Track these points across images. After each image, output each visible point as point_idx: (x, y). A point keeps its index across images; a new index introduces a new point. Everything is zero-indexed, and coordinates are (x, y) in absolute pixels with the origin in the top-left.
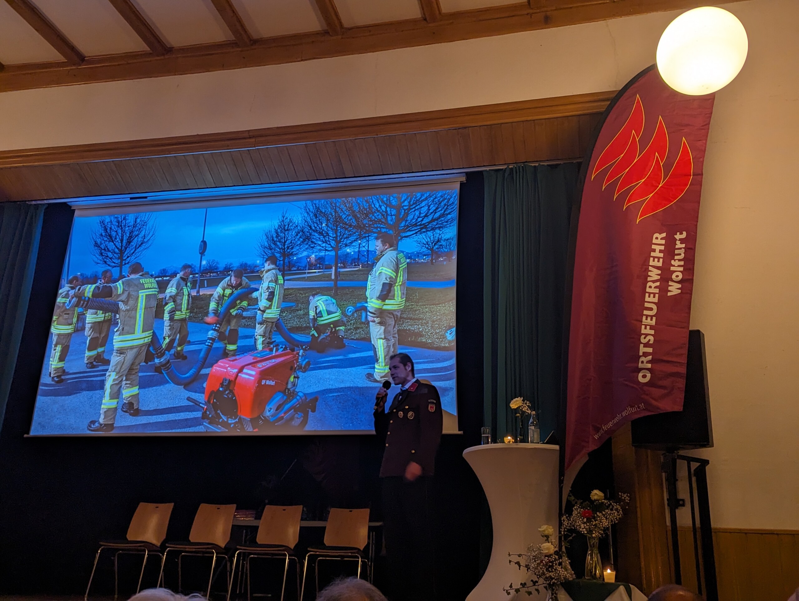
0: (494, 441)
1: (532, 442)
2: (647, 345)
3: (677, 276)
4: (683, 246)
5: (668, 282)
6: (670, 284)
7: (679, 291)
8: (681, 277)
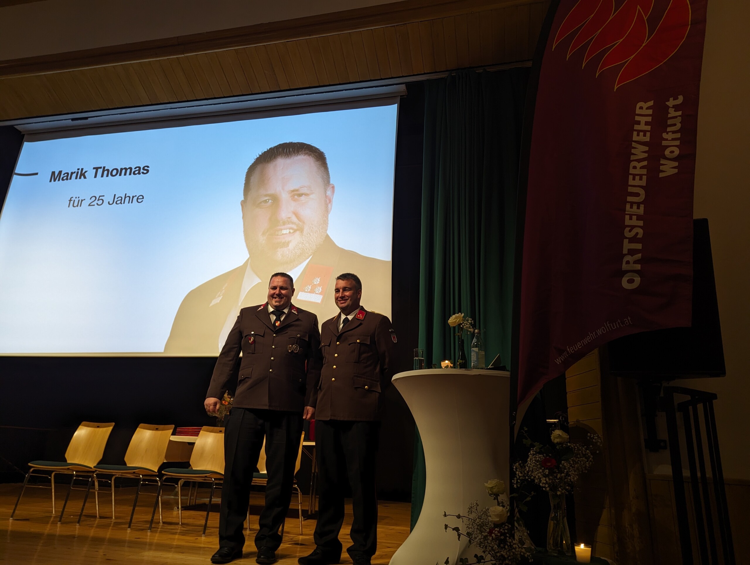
0: (429, 366)
1: (475, 367)
2: (632, 240)
3: (672, 152)
4: (680, 113)
5: (660, 160)
6: (661, 162)
7: (676, 171)
8: (677, 152)
